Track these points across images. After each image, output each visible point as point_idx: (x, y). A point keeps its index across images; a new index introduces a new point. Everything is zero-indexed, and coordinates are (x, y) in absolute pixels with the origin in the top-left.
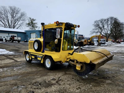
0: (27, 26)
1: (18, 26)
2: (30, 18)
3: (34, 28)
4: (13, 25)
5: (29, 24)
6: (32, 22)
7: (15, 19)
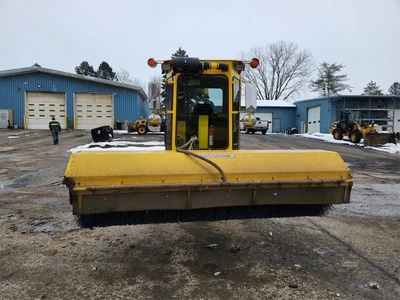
0: (314, 88)
1: (287, 92)
2: (325, 65)
3: (335, 92)
4: (274, 90)
5: (319, 83)
6: (329, 76)
7: (281, 74)
